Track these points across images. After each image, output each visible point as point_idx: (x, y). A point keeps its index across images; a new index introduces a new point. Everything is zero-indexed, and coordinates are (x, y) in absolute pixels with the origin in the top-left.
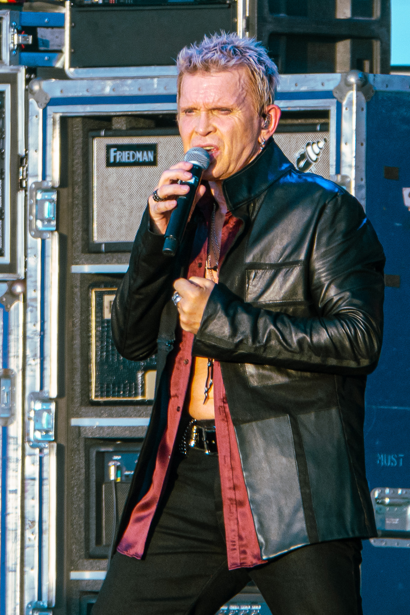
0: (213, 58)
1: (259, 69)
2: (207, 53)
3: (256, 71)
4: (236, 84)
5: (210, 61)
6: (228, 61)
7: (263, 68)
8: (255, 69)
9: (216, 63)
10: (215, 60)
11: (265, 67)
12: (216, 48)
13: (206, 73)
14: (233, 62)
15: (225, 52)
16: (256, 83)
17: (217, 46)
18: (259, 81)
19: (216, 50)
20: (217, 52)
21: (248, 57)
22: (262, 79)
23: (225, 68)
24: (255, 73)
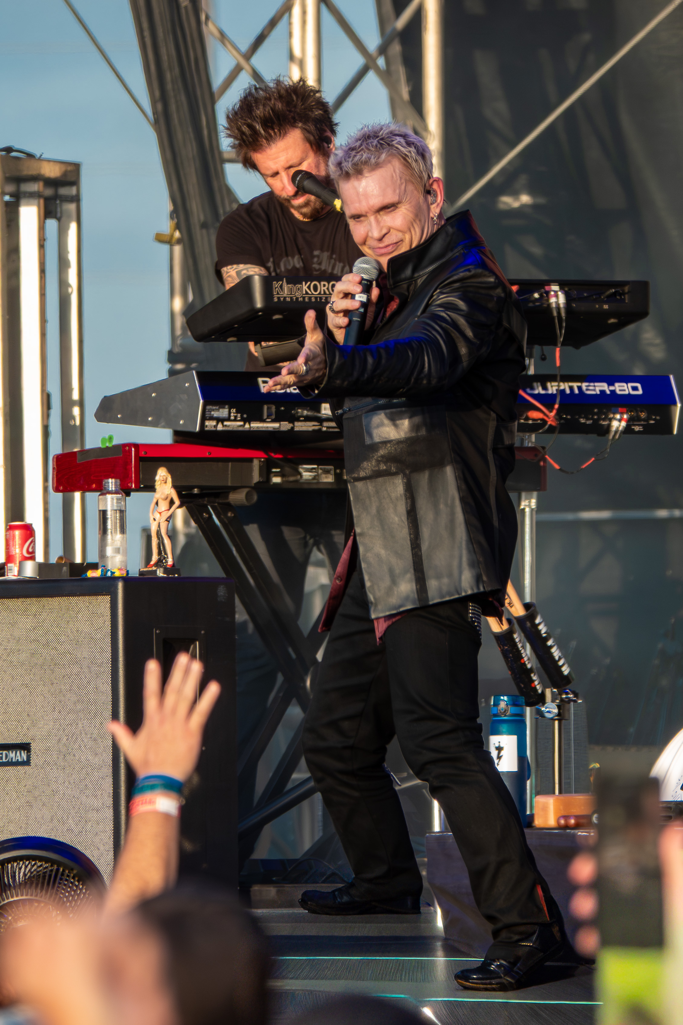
0: (362, 159)
1: (410, 152)
2: (355, 156)
3: (407, 156)
4: (393, 177)
5: (360, 163)
6: (379, 158)
7: (412, 149)
8: (406, 155)
9: (366, 163)
10: (365, 161)
11: (415, 148)
12: (362, 148)
13: (360, 176)
14: (383, 156)
15: (371, 148)
16: (412, 167)
17: (362, 146)
18: (414, 164)
19: (362, 149)
20: (364, 152)
21: (396, 145)
22: (416, 161)
23: (377, 166)
24: (407, 158)
